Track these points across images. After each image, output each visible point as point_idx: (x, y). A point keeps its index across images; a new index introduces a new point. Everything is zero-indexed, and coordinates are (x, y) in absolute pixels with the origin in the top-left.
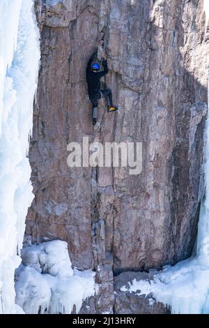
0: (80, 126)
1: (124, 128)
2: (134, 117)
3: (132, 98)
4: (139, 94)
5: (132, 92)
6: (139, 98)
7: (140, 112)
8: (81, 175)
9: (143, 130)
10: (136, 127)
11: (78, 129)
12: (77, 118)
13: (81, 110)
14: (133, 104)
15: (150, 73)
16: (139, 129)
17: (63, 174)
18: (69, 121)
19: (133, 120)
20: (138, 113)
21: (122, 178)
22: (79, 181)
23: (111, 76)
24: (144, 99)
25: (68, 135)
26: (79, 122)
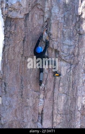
0: (31, 86)
1: (61, 88)
2: (67, 80)
3: (66, 68)
4: (71, 65)
5: (66, 63)
6: (71, 68)
7: (71, 77)
8: (31, 120)
9: (74, 89)
10: (69, 87)
11: (29, 88)
12: (28, 81)
13: (32, 75)
14: (67, 72)
15: (78, 50)
16: (71, 89)
17: (18, 119)
18: (23, 82)
19: (67, 82)
20: (70, 77)
21: (59, 122)
22: (29, 124)
23: (52, 52)
24: (74, 68)
25: (22, 92)
26: (30, 83)
